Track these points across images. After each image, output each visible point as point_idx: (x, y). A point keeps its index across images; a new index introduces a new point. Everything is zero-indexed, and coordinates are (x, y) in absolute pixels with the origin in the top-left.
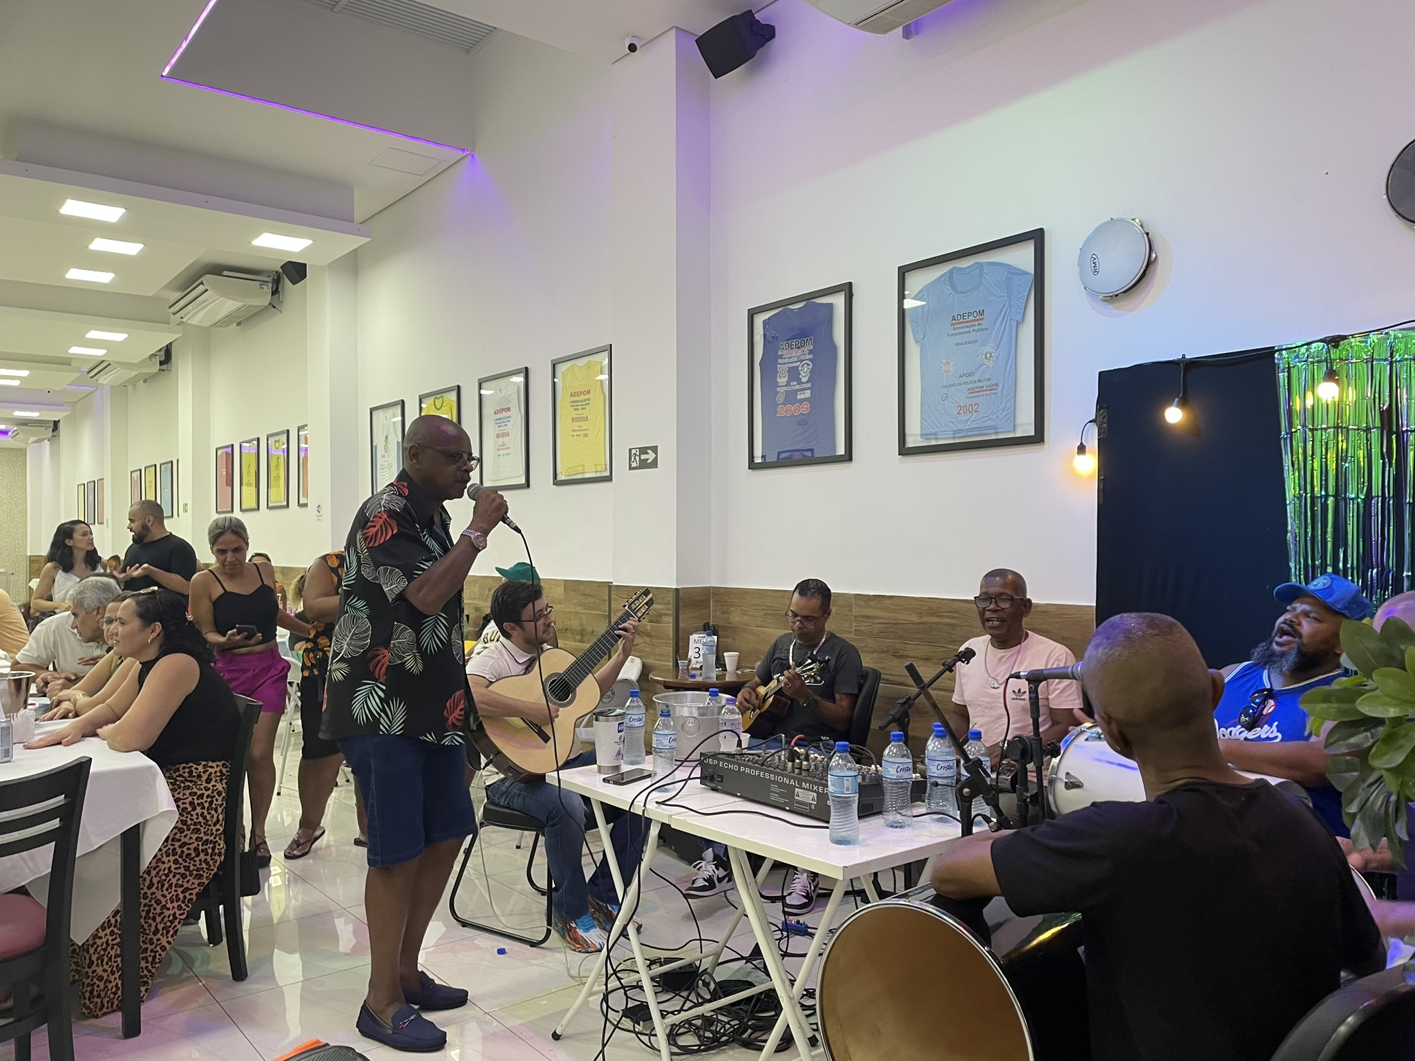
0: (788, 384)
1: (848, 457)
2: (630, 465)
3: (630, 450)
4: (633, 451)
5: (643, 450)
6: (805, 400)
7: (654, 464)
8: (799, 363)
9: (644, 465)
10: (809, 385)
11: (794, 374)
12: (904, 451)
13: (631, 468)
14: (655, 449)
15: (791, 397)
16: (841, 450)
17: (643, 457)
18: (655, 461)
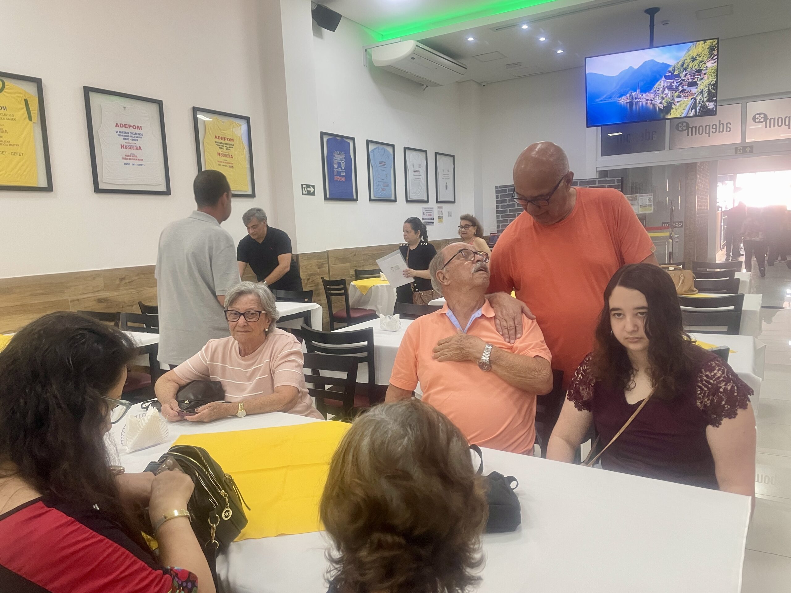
0: (338, 168)
1: (357, 200)
2: (303, 192)
3: (302, 185)
4: (304, 186)
5: (308, 186)
6: (344, 176)
7: (313, 194)
8: (340, 161)
9: (309, 193)
10: (344, 171)
11: (339, 165)
12: (371, 200)
13: (303, 194)
14: (313, 186)
15: (339, 174)
16: (355, 197)
17: (309, 189)
18: (314, 192)
